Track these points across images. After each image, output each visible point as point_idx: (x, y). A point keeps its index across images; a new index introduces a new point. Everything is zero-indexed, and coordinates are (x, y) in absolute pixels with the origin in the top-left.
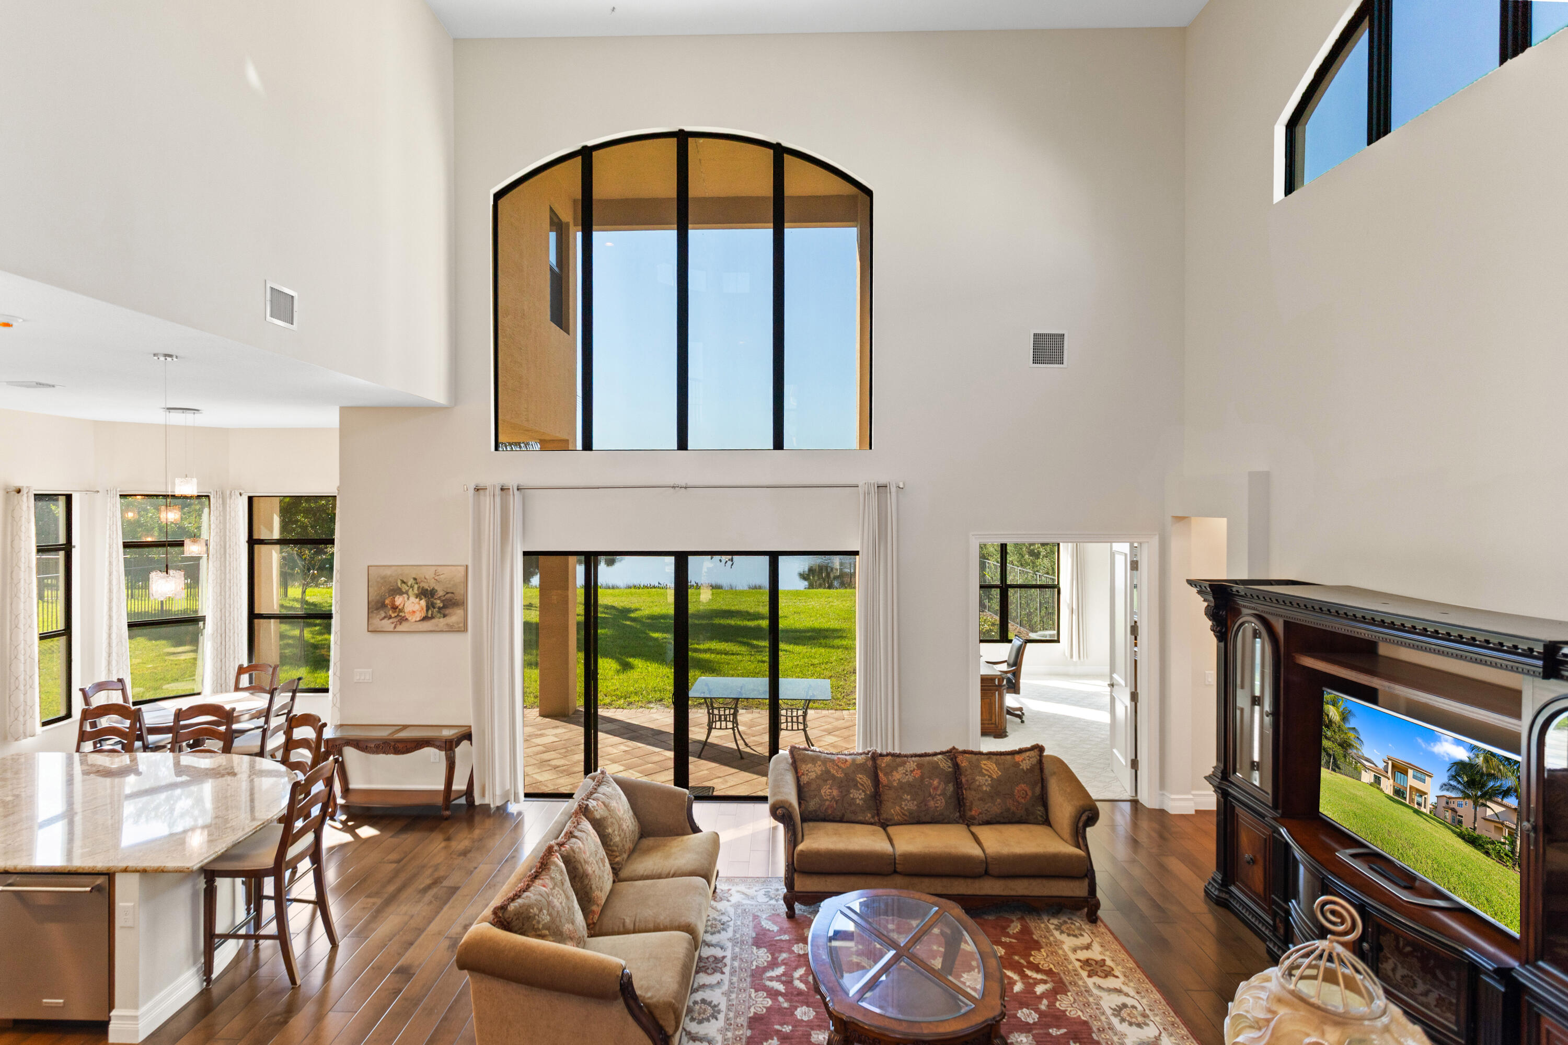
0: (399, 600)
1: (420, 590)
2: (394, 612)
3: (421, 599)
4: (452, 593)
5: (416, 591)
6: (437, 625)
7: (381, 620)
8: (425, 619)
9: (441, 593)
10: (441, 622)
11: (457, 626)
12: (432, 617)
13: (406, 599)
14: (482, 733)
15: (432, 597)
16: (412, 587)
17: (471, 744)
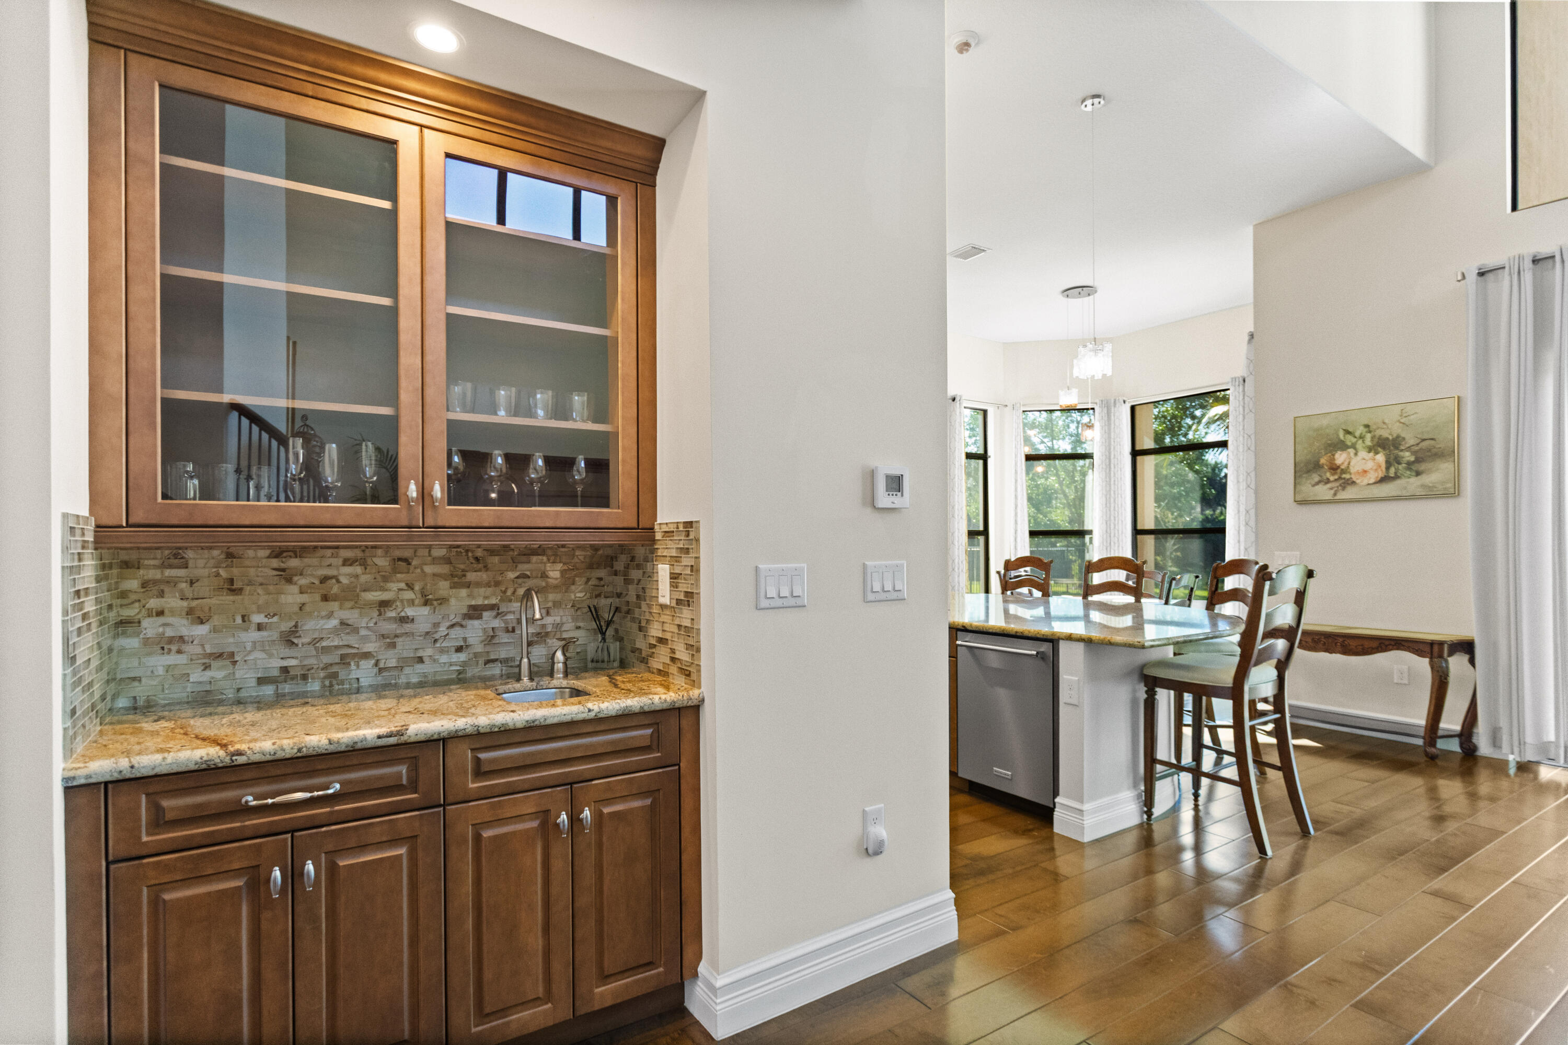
0: (1340, 458)
1: (1376, 440)
2: (1333, 475)
3: (1377, 453)
4: (1432, 439)
5: (1368, 442)
6: (1405, 488)
7: (1314, 486)
8: (1384, 480)
9: (1411, 441)
10: (1412, 484)
11: (1441, 487)
12: (1397, 477)
13: (1352, 454)
14: (1493, 646)
15: (1397, 448)
16: (1362, 437)
17: (1472, 662)
